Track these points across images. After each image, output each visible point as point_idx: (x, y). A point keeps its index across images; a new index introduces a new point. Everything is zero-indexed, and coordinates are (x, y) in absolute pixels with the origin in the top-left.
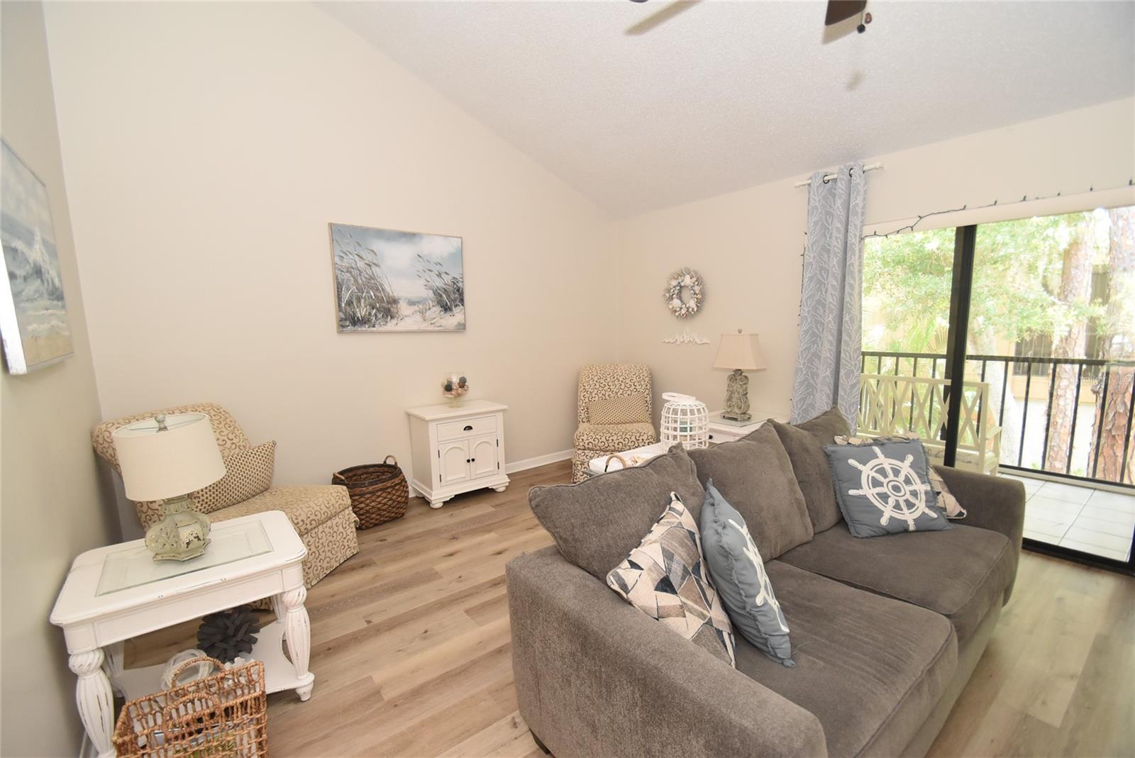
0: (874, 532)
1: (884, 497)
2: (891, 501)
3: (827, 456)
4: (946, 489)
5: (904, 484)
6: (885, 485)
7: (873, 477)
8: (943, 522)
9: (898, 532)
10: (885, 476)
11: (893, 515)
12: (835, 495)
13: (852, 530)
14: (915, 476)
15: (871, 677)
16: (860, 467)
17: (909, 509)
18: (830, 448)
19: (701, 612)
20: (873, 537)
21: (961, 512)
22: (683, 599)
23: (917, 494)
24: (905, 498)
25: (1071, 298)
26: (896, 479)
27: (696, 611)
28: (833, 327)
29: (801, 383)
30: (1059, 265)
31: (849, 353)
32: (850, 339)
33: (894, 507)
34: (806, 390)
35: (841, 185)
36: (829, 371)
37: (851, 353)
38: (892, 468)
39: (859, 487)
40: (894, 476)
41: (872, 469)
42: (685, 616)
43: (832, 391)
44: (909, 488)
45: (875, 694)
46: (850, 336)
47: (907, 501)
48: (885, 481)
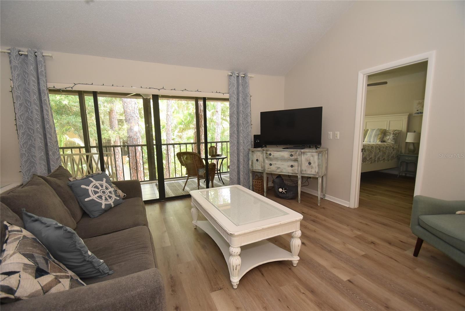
0: (100, 212)
1: (100, 197)
2: (103, 198)
3: (70, 187)
4: (118, 188)
5: (106, 190)
6: (99, 192)
7: (94, 190)
8: (121, 200)
9: (109, 208)
10: (98, 189)
11: (106, 203)
12: (79, 204)
13: (91, 216)
14: (108, 186)
15: (142, 254)
16: (87, 187)
17: (110, 199)
18: (70, 183)
19: (66, 275)
20: (100, 215)
21: (124, 195)
22: (55, 274)
23: (111, 192)
24: (108, 195)
25: (113, 128)
26: (102, 189)
27: (63, 276)
28: (41, 130)
29: (26, 162)
30: (108, 117)
31: (52, 143)
32: (52, 136)
33: (105, 200)
34: (30, 165)
35: (31, 59)
36: (43, 153)
37: (53, 143)
38: (100, 185)
39: (89, 196)
40: (102, 188)
41: (92, 187)
42: (60, 282)
43: (46, 163)
44: (108, 191)
45: (147, 258)
46: (51, 135)
47: (109, 196)
48: (99, 191)
